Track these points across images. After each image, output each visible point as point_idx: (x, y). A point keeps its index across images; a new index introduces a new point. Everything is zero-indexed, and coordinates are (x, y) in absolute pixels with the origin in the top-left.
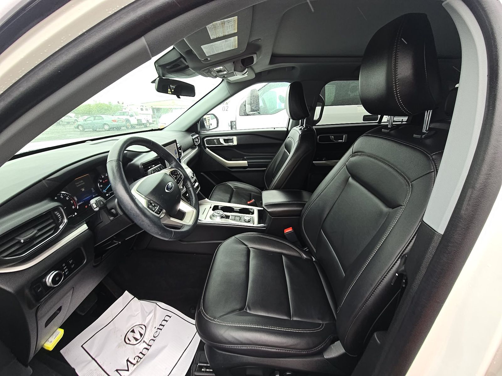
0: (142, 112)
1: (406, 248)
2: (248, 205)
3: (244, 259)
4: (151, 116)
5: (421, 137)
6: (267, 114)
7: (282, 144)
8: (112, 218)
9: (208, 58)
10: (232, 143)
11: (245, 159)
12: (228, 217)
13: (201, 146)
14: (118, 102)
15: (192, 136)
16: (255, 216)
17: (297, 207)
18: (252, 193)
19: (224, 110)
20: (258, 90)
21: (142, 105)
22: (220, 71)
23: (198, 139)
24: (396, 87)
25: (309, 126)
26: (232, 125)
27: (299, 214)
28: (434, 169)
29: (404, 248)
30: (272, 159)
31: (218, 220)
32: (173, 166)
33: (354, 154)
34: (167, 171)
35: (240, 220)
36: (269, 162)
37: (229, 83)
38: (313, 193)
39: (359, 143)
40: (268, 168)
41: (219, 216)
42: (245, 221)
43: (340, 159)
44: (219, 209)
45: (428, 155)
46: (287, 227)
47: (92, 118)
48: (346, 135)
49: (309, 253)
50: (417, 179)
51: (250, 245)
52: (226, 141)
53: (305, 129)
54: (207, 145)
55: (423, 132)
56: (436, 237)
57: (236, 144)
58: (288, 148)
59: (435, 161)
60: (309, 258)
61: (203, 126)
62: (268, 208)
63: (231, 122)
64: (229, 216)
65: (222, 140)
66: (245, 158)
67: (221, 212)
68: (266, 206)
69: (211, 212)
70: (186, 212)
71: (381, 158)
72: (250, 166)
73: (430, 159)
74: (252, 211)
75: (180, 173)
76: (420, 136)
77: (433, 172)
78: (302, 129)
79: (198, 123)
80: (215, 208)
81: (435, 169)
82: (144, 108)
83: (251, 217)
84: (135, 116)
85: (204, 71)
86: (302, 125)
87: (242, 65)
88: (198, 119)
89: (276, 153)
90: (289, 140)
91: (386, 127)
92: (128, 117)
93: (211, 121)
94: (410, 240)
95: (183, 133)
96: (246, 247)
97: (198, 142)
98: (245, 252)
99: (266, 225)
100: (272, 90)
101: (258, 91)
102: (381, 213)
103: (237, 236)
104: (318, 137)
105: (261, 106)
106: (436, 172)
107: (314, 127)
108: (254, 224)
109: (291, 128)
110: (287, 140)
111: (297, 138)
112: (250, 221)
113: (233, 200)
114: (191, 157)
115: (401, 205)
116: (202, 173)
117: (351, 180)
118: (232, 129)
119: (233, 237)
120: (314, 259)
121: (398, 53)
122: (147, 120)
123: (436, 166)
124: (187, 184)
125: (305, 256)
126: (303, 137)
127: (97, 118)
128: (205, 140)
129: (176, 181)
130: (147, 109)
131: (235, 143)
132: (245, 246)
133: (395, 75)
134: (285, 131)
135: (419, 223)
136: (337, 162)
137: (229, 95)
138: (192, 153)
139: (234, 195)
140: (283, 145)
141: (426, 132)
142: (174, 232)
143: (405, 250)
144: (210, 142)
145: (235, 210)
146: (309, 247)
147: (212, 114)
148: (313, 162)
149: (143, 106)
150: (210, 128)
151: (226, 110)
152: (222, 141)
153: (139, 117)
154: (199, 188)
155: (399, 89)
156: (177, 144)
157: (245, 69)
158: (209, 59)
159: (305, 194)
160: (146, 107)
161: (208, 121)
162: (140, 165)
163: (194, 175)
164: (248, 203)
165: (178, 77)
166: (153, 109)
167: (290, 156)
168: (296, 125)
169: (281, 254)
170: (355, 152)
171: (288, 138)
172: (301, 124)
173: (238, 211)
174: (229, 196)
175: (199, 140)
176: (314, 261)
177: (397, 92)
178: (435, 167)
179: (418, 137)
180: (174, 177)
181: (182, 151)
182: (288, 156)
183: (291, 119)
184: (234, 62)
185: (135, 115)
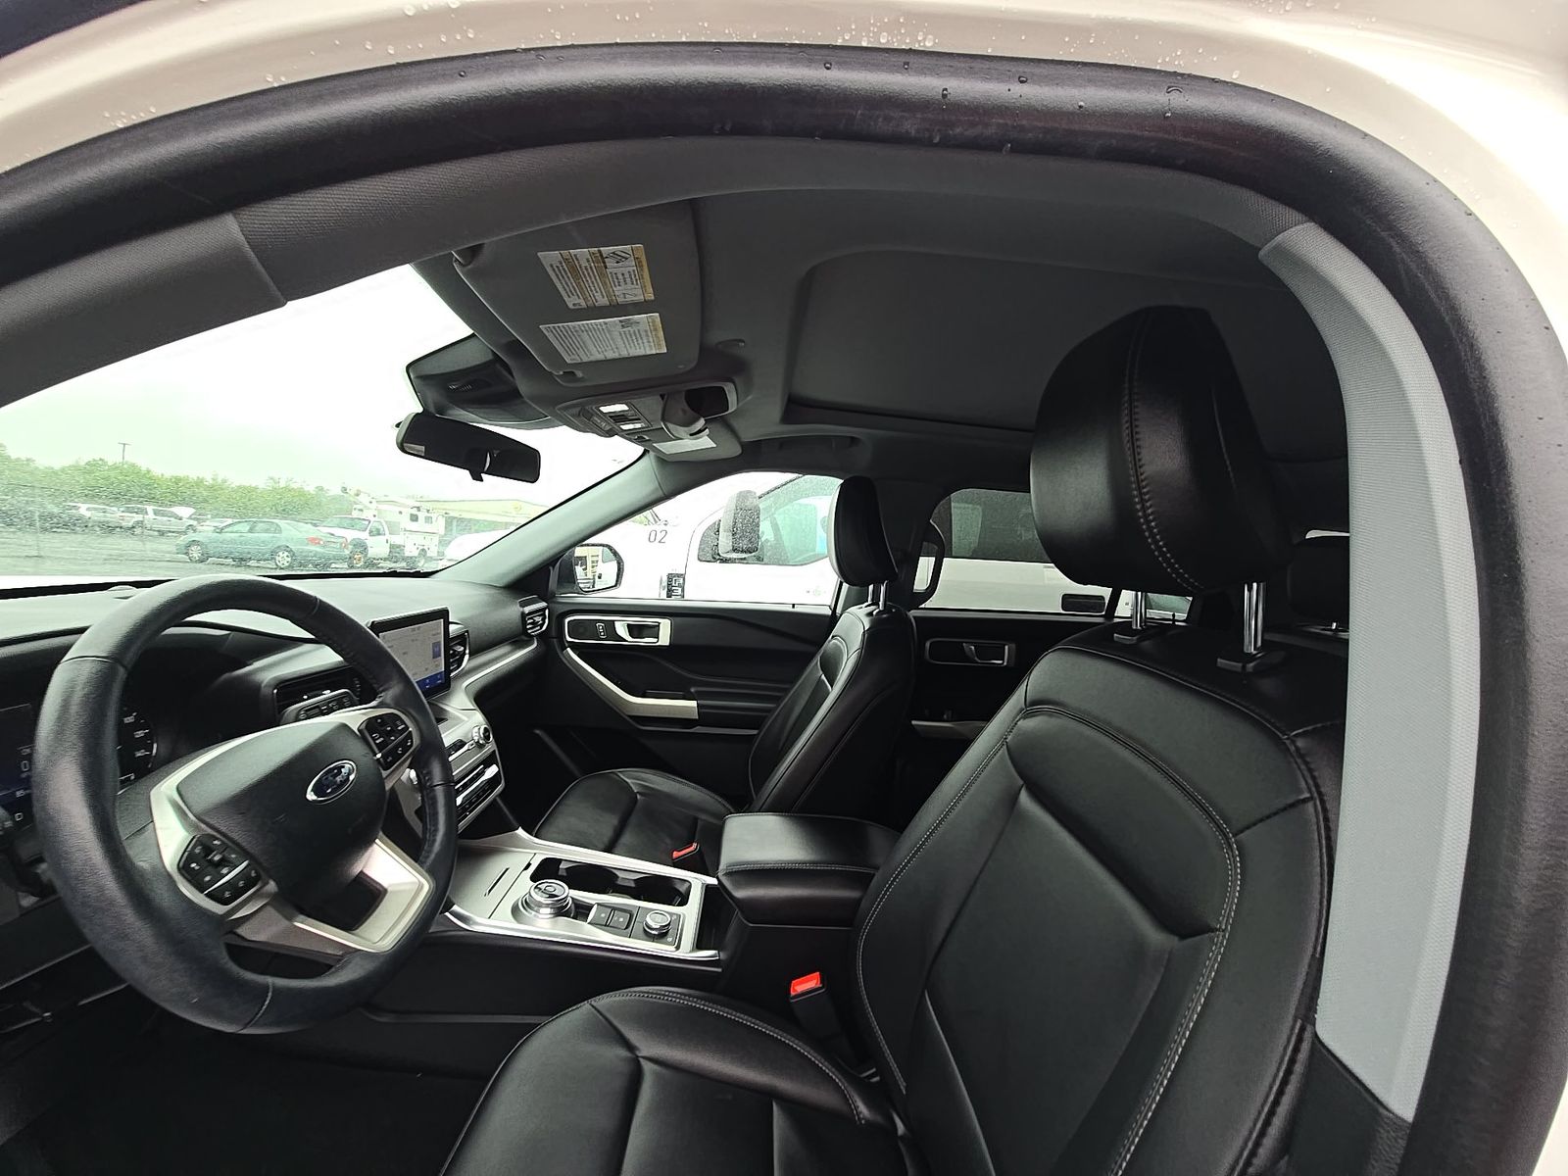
0: (414, 526)
1: (1257, 1144)
2: (675, 866)
3: (603, 1120)
4: (436, 539)
5: (1244, 667)
6: (781, 561)
7: (812, 656)
8: (28, 901)
9: (576, 372)
10: (655, 640)
11: (691, 693)
12: (581, 911)
13: (551, 640)
14: (344, 490)
15: (524, 604)
16: (690, 914)
17: (844, 886)
18: (703, 817)
19: (652, 539)
20: (758, 494)
21: (418, 504)
22: (620, 418)
23: (544, 615)
24: (1142, 501)
25: (894, 607)
26: (673, 584)
27: (847, 915)
28: (1310, 791)
29: (1250, 1145)
30: (777, 700)
31: (543, 926)
32: (388, 700)
33: (1032, 707)
34: (354, 717)
35: (627, 928)
36: (769, 711)
37: (663, 461)
38: (902, 833)
39: (1047, 673)
40: (764, 730)
41: (547, 905)
42: (648, 935)
43: (988, 717)
44: (560, 873)
45: (1280, 735)
46: (803, 972)
47: (245, 527)
48: (1013, 646)
49: (881, 1095)
50: (1255, 824)
51: (649, 1047)
52: (634, 630)
53: (885, 616)
54: (569, 639)
55: (1245, 650)
56: (1385, 1135)
57: (668, 644)
58: (830, 669)
59: (1308, 759)
60: (879, 1119)
61: (568, 578)
62: (738, 885)
63: (670, 577)
64: (589, 908)
65: (623, 625)
66: (693, 690)
67: (562, 890)
68: (726, 874)
69: (525, 884)
70: (386, 891)
71: (1119, 730)
72: (705, 717)
73: (1288, 749)
74: (682, 888)
75: (407, 728)
76: (1240, 665)
77: (1310, 806)
78: (874, 613)
79: (551, 568)
80: (547, 870)
81: (1314, 789)
82: (421, 515)
83: (671, 914)
84: (388, 536)
85: (566, 408)
86: (875, 603)
87: (687, 408)
88: (554, 556)
89: (793, 682)
90: (834, 644)
91: (1125, 626)
92: (364, 535)
93: (601, 568)
94: (1268, 1104)
95: (493, 591)
96: (628, 1054)
97: (542, 625)
98: (618, 1084)
99: (723, 956)
100: (803, 501)
101: (760, 498)
102: (1138, 950)
103: (604, 1001)
104: (928, 644)
105: (767, 541)
106: (1318, 803)
107: (913, 613)
108: (678, 948)
109: (844, 609)
110: (831, 643)
111: (856, 641)
112: (667, 932)
113: (627, 838)
114: (499, 674)
115: (1214, 930)
116: (538, 732)
117: (1024, 798)
118: (669, 596)
119: (585, 1008)
120: (901, 1128)
121: (1136, 404)
122: (423, 550)
123: (1314, 778)
124: (430, 773)
125: (863, 1109)
126: (874, 639)
127: (260, 526)
128: (567, 621)
129: (379, 756)
130: (428, 520)
131: (664, 639)
132: (623, 1053)
133: (1135, 464)
134: (828, 616)
135: (1295, 1022)
136: (982, 729)
137: (660, 494)
138: (508, 659)
139: (633, 820)
140: (818, 658)
141: (1255, 652)
142: (277, 991)
143: (1253, 1153)
144: (581, 630)
145: (619, 882)
146: (884, 1070)
147: (603, 545)
148: (914, 722)
149: (419, 509)
150: (593, 587)
151: (658, 539)
152: (621, 629)
153: (397, 540)
154: (499, 789)
155: (1151, 506)
156: (447, 623)
157: (697, 420)
158: (579, 374)
159: (877, 836)
160: (428, 511)
161: (593, 567)
162: (266, 686)
163: (487, 738)
164: (676, 854)
165: (490, 419)
166: (449, 521)
167: (834, 692)
168: (860, 600)
169: (769, 1095)
170: (1034, 703)
171: (833, 637)
172: (872, 600)
173: (633, 885)
174: (613, 821)
175: (547, 621)
176: (901, 1137)
177: (1146, 516)
178: (1310, 782)
179: (1234, 666)
180: (374, 740)
181: (467, 651)
182: (828, 693)
183: (844, 584)
184: (662, 396)
185: (387, 532)
